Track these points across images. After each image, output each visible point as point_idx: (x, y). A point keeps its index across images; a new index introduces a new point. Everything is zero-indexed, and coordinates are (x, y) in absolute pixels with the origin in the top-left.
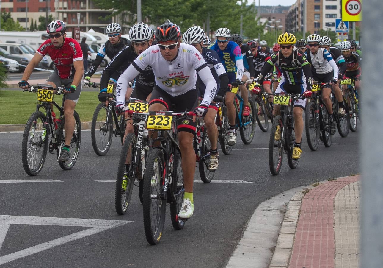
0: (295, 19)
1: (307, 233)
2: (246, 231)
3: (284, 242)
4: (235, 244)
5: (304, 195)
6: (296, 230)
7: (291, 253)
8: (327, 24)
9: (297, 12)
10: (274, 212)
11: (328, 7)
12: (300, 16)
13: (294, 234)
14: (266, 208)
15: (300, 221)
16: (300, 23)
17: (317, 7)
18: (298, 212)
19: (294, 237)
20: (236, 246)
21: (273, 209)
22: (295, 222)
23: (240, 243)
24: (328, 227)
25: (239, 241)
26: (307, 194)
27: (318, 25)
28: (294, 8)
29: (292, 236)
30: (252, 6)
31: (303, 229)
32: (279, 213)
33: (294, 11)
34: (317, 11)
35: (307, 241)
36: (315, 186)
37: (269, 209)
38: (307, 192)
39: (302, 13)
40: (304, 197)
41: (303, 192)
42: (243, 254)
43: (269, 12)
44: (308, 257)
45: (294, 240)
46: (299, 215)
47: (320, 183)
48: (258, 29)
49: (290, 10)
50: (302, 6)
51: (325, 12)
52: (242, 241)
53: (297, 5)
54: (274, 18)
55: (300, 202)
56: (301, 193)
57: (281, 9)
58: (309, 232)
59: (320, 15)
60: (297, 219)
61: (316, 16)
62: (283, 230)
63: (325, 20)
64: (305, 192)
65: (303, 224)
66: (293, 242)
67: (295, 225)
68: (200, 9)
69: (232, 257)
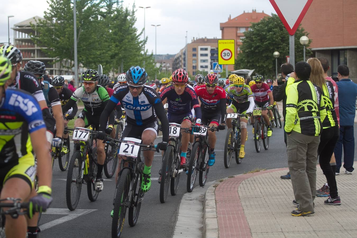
0: (179, 63)
1: (226, 217)
2: (179, 216)
3: (211, 224)
4: (173, 225)
5: (215, 189)
6: (217, 215)
7: (219, 233)
8: (202, 67)
9: (181, 59)
10: (195, 201)
11: (202, 55)
12: (183, 61)
13: (217, 218)
14: (188, 199)
15: (217, 208)
16: (183, 66)
17: (195, 55)
18: (214, 201)
19: (217, 220)
20: (175, 227)
21: (194, 199)
22: (215, 209)
23: (177, 225)
24: (239, 212)
25: (176, 224)
26: (217, 188)
27: (195, 67)
28: (178, 56)
29: (216, 219)
30: (152, 55)
31: (221, 214)
32: (198, 202)
33: (178, 58)
34: (195, 58)
35: (228, 223)
36: (221, 181)
37: (191, 199)
38: (216, 187)
39: (184, 59)
40: (216, 190)
41: (214, 187)
42: (181, 233)
43: (161, 58)
44: (232, 235)
45: (218, 223)
46: (216, 203)
47: (224, 179)
48: (155, 71)
49: (176, 57)
50: (184, 54)
51: (200, 58)
52: (178, 223)
53: (180, 54)
54: (164, 63)
55: (214, 193)
56: (212, 187)
57: (169, 56)
58: (227, 216)
59: (196, 60)
60: (215, 207)
61: (194, 61)
62: (207, 215)
63: (200, 64)
64: (215, 187)
65: (221, 210)
66: (218, 224)
67: (215, 211)
68: (117, 57)
69: (174, 236)
